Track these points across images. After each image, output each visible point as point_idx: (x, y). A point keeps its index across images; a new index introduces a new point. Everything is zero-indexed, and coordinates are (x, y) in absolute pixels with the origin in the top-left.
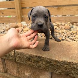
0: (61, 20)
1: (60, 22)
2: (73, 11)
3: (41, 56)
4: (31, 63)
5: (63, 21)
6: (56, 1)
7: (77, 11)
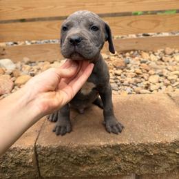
2: (121, 27)
3: (119, 143)
4: (89, 168)
7: (129, 27)
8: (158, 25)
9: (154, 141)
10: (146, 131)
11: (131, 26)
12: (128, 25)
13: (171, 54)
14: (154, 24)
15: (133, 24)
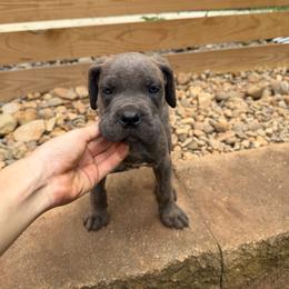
0: (70, 76)
1: (67, 87)
2: (107, 41)
5: (78, 82)
6: (37, 6)
7: (118, 41)
8: (165, 36)
10: (127, 251)
11: (122, 40)
12: (118, 38)
13: (186, 83)
15: (125, 37)
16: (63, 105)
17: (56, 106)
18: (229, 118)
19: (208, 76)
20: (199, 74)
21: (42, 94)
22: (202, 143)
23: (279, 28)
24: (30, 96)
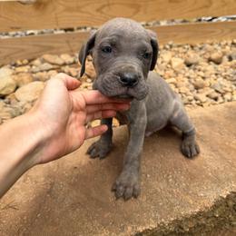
7: (99, 14)
9: (190, 211)
10: (171, 192)
12: (98, 10)
14: (133, 10)
16: (53, 69)
17: (48, 71)
18: (204, 78)
19: (171, 46)
20: (164, 45)
21: (30, 61)
22: (191, 98)
23: (226, 8)
24: (19, 63)
